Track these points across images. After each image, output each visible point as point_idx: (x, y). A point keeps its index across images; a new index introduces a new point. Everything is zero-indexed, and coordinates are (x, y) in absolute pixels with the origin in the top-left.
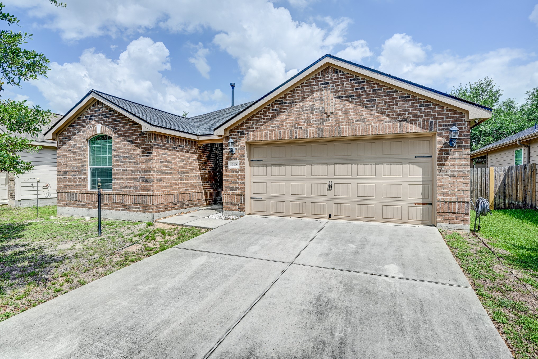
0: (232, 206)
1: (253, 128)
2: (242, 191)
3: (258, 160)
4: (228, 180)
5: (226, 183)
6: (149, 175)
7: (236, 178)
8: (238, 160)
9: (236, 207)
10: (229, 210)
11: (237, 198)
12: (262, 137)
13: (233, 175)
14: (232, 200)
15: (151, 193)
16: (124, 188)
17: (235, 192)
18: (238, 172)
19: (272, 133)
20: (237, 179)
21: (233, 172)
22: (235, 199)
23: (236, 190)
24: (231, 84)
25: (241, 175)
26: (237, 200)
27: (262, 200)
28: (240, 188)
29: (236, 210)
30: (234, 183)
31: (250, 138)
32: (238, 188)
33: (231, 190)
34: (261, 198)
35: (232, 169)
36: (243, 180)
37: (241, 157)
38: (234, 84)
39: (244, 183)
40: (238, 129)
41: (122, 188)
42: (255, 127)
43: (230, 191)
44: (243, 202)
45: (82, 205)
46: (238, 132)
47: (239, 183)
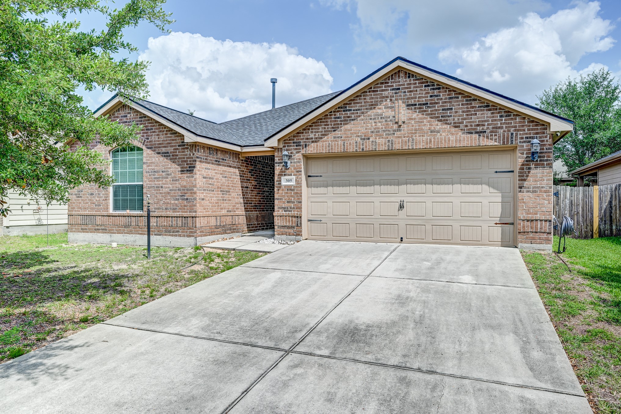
0: (286, 230)
1: (312, 138)
2: (298, 212)
3: (317, 176)
4: (281, 199)
5: (278, 202)
6: (191, 193)
7: (291, 196)
8: (294, 175)
9: (291, 231)
10: (282, 234)
11: (292, 220)
12: (323, 149)
13: (287, 193)
14: (286, 222)
15: (194, 213)
16: (158, 209)
17: (290, 213)
18: (293, 190)
19: (335, 144)
20: (293, 198)
21: (288, 190)
22: (289, 222)
23: (291, 211)
24: (272, 79)
25: (297, 193)
26: (292, 223)
27: (321, 222)
28: (296, 209)
29: (291, 234)
30: (288, 202)
31: (309, 150)
32: (294, 208)
33: (285, 211)
34: (321, 221)
35: (285, 186)
36: (299, 199)
37: (298, 172)
38: (276, 79)
39: (301, 202)
40: (293, 140)
41: (155, 209)
42: (314, 137)
43: (283, 212)
44: (299, 225)
45: (102, 229)
46: (294, 143)
47: (294, 202)
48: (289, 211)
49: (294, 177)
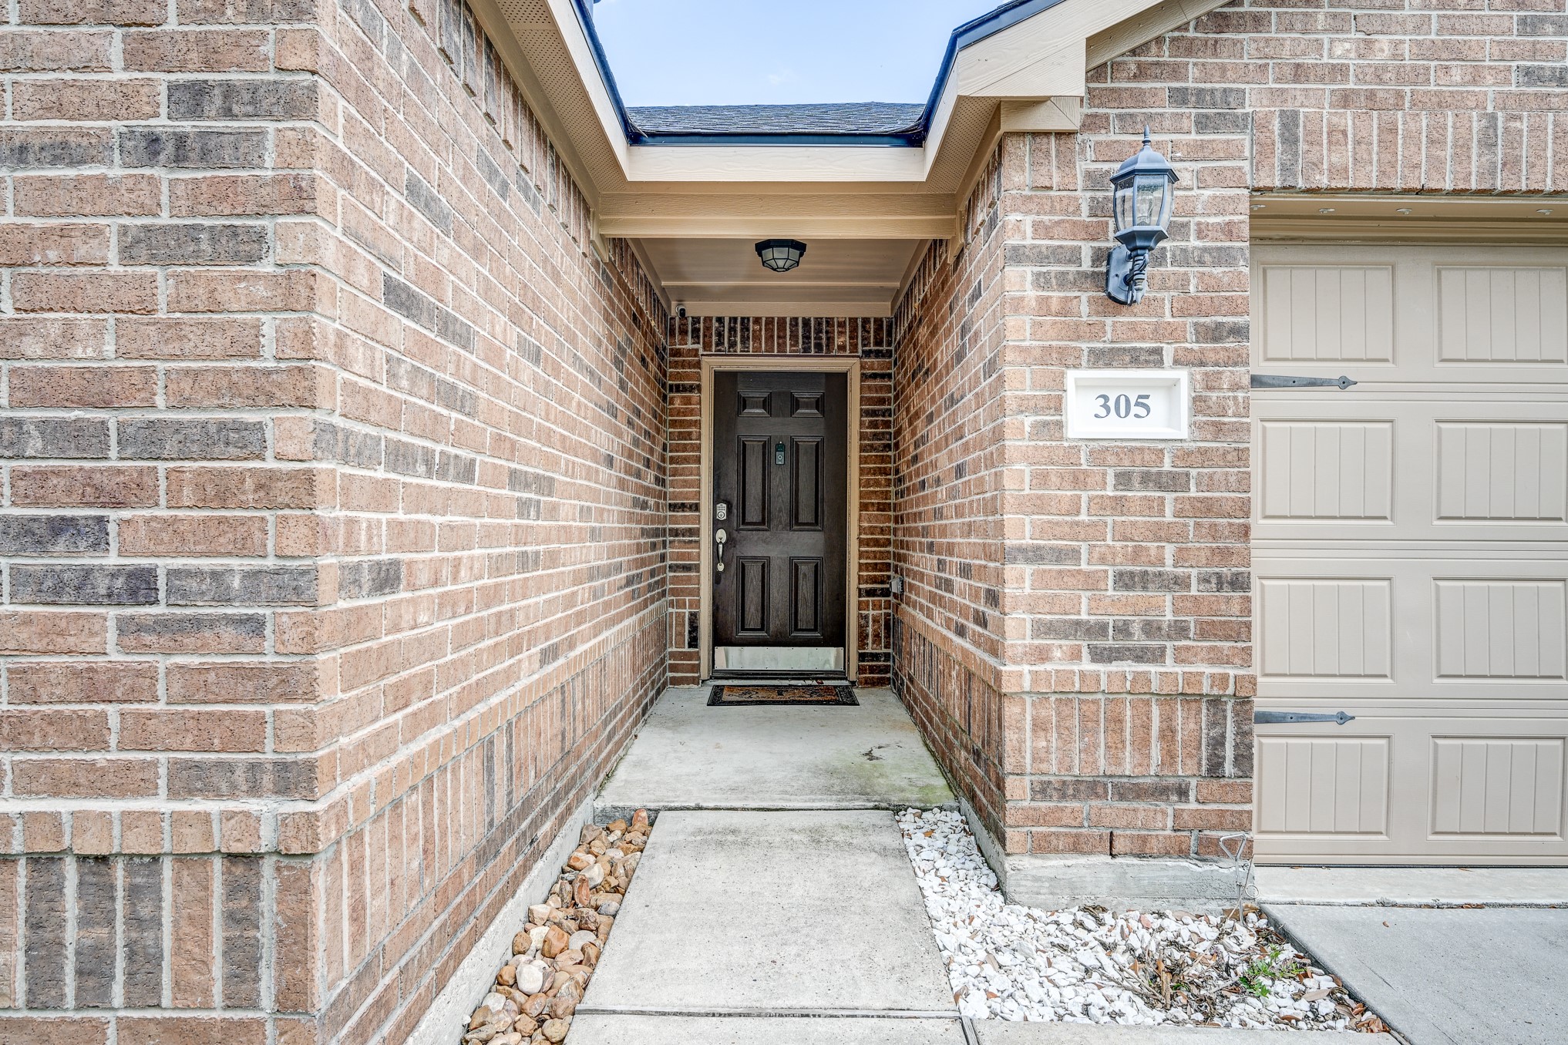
0: (1111, 809)
1: (1339, 71)
2: (1216, 658)
3: (1313, 383)
4: (1060, 555)
5: (1040, 579)
7: (1161, 534)
8: (1177, 362)
9: (1161, 818)
10: (1077, 847)
11: (1168, 733)
12: (1436, 164)
13: (1119, 505)
14: (1114, 750)
17: (1153, 669)
18: (1174, 482)
19: (1536, 130)
20: (1169, 550)
21: (1124, 480)
22: (1143, 744)
23: (1158, 656)
25: (1207, 508)
26: (1170, 756)
27: (1348, 728)
28: (1203, 635)
29: (1154, 846)
30: (1125, 581)
31: (1316, 165)
32: (1181, 630)
33: (1098, 656)
34: (1343, 718)
35: (1101, 451)
36: (1225, 554)
37: (1215, 334)
39: (1239, 583)
40: (1176, 72)
42: (1352, 62)
43: (1087, 666)
44: (1229, 768)
46: (1180, 97)
47: (1181, 582)
48: (1140, 656)
49: (1182, 374)
